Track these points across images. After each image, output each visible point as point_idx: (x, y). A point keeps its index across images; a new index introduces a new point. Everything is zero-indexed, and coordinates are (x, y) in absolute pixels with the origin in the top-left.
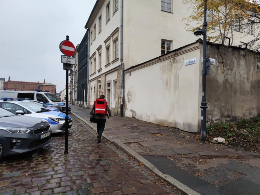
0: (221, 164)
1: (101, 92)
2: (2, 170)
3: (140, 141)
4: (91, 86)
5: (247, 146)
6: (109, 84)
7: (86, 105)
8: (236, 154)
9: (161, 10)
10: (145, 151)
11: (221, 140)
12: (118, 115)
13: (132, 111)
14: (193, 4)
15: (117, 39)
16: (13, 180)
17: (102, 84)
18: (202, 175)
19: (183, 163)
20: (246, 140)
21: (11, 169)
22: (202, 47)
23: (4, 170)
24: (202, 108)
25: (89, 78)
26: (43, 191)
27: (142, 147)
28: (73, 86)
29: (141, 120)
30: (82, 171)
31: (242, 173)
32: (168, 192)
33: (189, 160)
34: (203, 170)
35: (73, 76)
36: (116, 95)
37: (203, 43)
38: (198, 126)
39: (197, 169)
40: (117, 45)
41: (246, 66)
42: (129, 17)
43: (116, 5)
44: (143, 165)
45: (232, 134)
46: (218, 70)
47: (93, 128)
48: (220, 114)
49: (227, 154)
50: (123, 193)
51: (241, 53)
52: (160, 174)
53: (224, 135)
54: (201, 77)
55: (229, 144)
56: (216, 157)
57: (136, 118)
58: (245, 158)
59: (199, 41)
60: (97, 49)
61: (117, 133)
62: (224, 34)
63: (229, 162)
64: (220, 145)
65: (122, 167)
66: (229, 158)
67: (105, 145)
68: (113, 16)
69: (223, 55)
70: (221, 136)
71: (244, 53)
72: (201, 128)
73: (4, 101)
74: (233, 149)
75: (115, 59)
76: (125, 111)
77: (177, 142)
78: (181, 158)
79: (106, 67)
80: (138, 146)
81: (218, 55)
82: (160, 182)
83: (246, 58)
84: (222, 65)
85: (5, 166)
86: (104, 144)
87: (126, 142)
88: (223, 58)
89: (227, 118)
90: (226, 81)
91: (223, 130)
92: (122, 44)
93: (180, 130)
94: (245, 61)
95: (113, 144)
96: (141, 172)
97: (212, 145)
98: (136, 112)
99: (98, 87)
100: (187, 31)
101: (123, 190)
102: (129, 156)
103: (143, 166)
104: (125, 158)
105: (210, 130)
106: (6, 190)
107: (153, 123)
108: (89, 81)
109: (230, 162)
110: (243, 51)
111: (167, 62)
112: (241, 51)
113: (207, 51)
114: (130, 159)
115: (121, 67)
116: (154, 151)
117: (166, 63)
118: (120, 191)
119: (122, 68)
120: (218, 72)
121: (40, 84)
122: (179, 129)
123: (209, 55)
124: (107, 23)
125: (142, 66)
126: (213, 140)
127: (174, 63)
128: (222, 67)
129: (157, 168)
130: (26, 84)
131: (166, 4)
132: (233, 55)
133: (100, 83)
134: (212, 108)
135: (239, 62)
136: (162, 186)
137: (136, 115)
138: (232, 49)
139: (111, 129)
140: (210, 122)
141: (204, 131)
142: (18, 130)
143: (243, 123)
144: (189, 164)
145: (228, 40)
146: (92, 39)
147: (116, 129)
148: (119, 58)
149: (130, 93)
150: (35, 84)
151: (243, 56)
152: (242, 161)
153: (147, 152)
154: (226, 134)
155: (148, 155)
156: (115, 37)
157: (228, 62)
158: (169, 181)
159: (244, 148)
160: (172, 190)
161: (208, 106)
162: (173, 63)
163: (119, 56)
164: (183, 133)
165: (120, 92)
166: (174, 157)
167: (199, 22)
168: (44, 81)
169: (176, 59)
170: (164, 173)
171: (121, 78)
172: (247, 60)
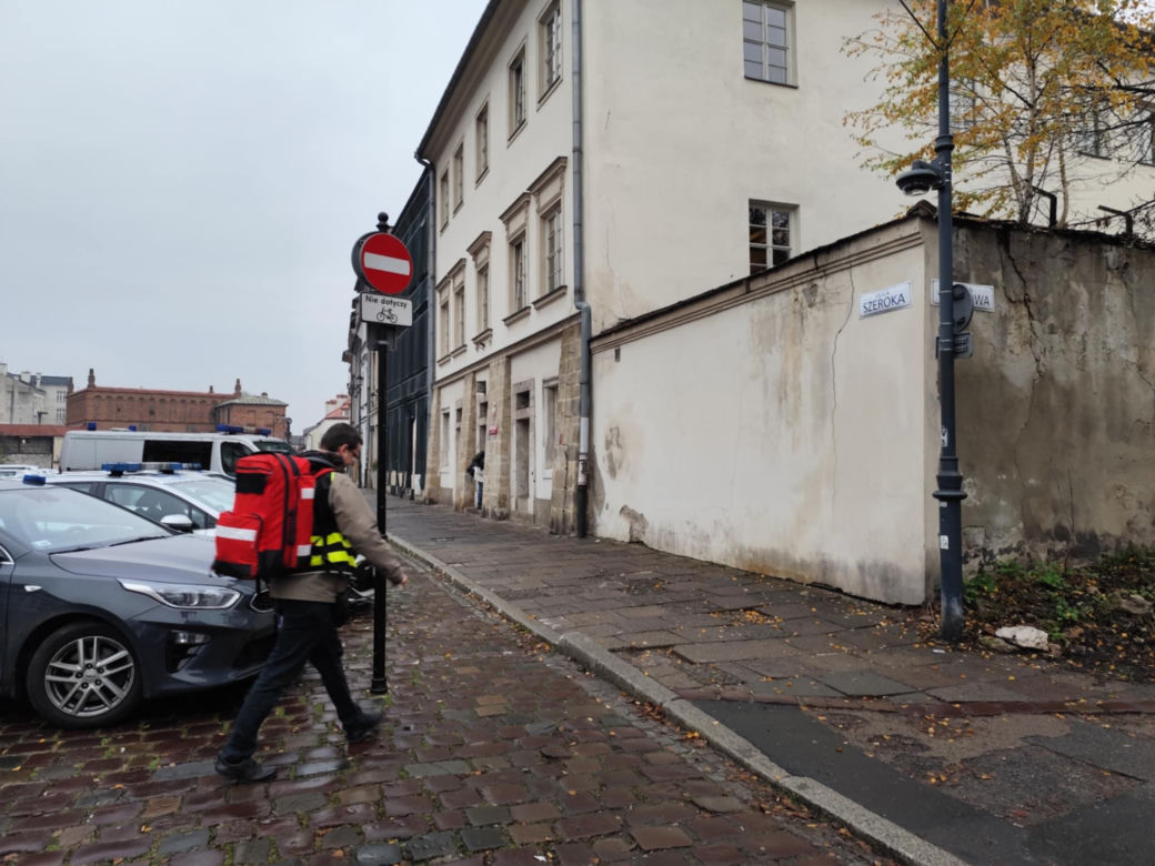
0: (1036, 737)
1: (488, 432)
2: (142, 754)
3: (678, 640)
4: (443, 406)
5: (1147, 663)
6: (524, 398)
7: (422, 486)
8: (1099, 698)
9: (743, 75)
10: (705, 684)
11: (1028, 635)
12: (564, 533)
13: (629, 514)
14: (886, 55)
15: (556, 206)
16: (193, 794)
17: (495, 396)
18: (956, 780)
19: (870, 731)
20: (1140, 636)
21: (174, 753)
22: (933, 236)
23: (148, 755)
24: (941, 498)
25: (434, 373)
26: (321, 832)
27: (687, 666)
28: (362, 404)
29: (670, 554)
30: (455, 759)
31: (1125, 772)
32: (815, 844)
33: (896, 721)
34: (957, 762)
35: (361, 363)
36: (557, 442)
37: (939, 220)
38: (928, 576)
39: (934, 758)
40: (556, 229)
41: (1130, 313)
42: (609, 113)
43: (550, 62)
44: (700, 738)
45: (1077, 611)
46: (1005, 333)
47: (469, 587)
48: (1021, 525)
49: (1058, 698)
50: (634, 846)
51: (1107, 258)
52: (776, 774)
53: (1041, 617)
54: (935, 366)
55: (1066, 654)
56: (1012, 708)
57: (646, 542)
58: (1139, 713)
59: (921, 212)
61: (574, 607)
62: (1029, 181)
63: (1067, 730)
64: (1026, 659)
65: (615, 748)
66: (1071, 713)
67: (528, 657)
68: (538, 111)
69: (1027, 269)
70: (1030, 622)
71: (1119, 257)
72: (940, 587)
73: (110, 476)
74: (1083, 677)
75: (547, 292)
76: (596, 511)
77: (837, 647)
78: (860, 714)
79: (508, 325)
80: (669, 661)
81: (1003, 268)
82: (779, 807)
83: (1132, 282)
84: (1024, 311)
85: (150, 739)
86: (526, 652)
87: (617, 646)
88: (1028, 284)
89: (1053, 539)
90: (1043, 379)
91: (1040, 594)
92: (579, 225)
93: (846, 594)
94: (1124, 289)
95: (561, 653)
96: (696, 765)
97: (992, 658)
98: (645, 516)
99: (473, 408)
100: (865, 168)
101: (633, 833)
102: (638, 703)
103: (702, 743)
104: (622, 711)
105: (981, 596)
106: (178, 828)
107: (724, 566)
108: (434, 383)
109: (1071, 728)
110: (1114, 248)
111: (780, 303)
112: (1106, 251)
113: (954, 255)
114: (644, 716)
115: (574, 323)
116: (743, 683)
117: (777, 308)
118: (621, 837)
119: (580, 330)
120: (1009, 342)
121: (219, 401)
122: (839, 590)
123: (965, 271)
124: (511, 138)
125: (670, 317)
126: (996, 636)
127: (811, 305)
128: (1025, 321)
129: (763, 752)
130: (163, 401)
131: (765, 49)
132: (1071, 266)
133: (485, 392)
134: (986, 498)
135: (1100, 297)
136: (788, 823)
137: (647, 530)
138: (1065, 242)
139: (545, 591)
140: (977, 561)
141: (955, 599)
142: (197, 592)
143: (1125, 562)
144: (894, 736)
145: (1047, 201)
146: (447, 206)
147: (566, 591)
148: (565, 287)
149: (618, 435)
150: (198, 400)
151: (1117, 269)
152: (1125, 724)
153: (712, 687)
154: (1053, 611)
155: (719, 698)
156: (547, 196)
157: (1049, 299)
158: (815, 802)
159: (1132, 670)
160: (833, 836)
161: (966, 490)
162: (805, 304)
163: (568, 278)
164: (862, 608)
165: (572, 431)
166: (827, 708)
167: (917, 128)
168: (238, 387)
169: (820, 290)
170: (793, 772)
171: (579, 372)
172: (1133, 286)
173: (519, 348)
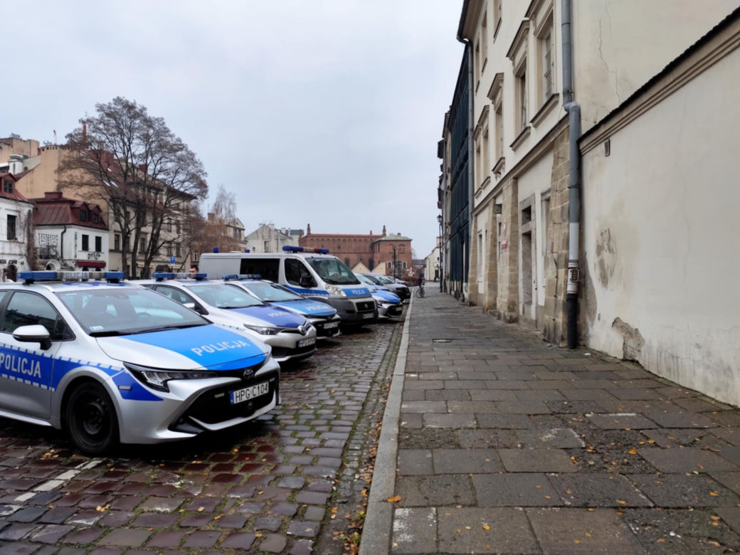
1: (501, 246)
4: (479, 230)
6: (528, 212)
12: (555, 342)
15: (549, 21)
17: (505, 217)
25: (473, 204)
36: (549, 251)
40: (551, 43)
57: (641, 362)
60: (488, 96)
75: (543, 107)
76: (589, 322)
79: (514, 149)
92: (567, 24)
98: (641, 331)
99: (494, 228)
108: (474, 210)
115: (564, 127)
121: (374, 239)
133: (501, 213)
137: (643, 349)
146: (479, 67)
148: (558, 94)
149: (609, 239)
150: (363, 239)
156: (542, 14)
165: (562, 238)
168: (384, 230)
171: (569, 176)
173: (522, 168)
